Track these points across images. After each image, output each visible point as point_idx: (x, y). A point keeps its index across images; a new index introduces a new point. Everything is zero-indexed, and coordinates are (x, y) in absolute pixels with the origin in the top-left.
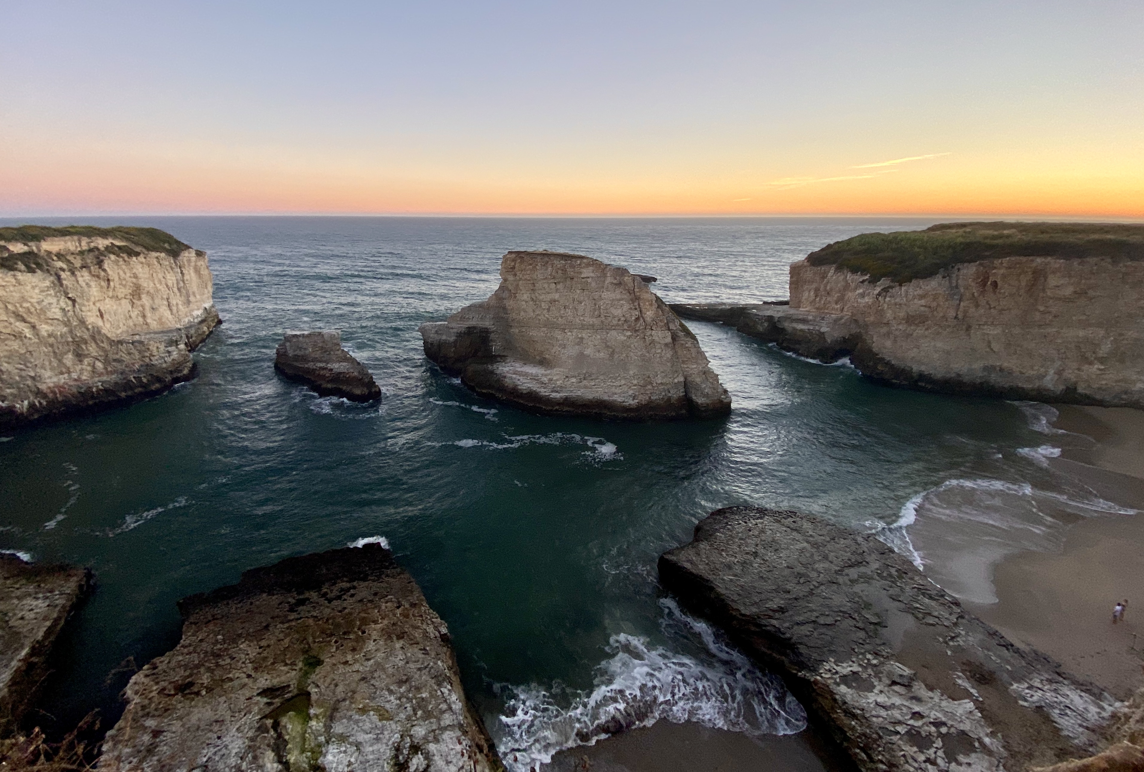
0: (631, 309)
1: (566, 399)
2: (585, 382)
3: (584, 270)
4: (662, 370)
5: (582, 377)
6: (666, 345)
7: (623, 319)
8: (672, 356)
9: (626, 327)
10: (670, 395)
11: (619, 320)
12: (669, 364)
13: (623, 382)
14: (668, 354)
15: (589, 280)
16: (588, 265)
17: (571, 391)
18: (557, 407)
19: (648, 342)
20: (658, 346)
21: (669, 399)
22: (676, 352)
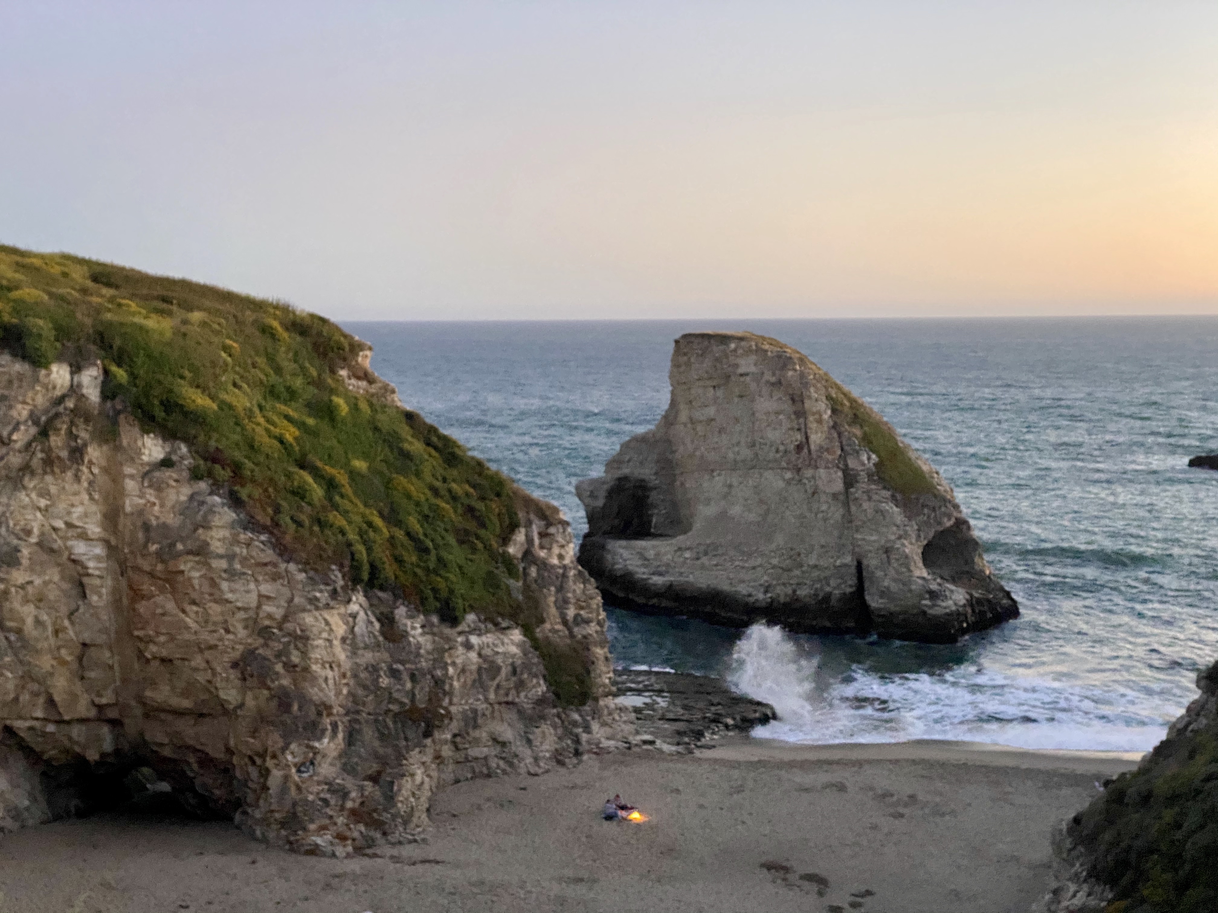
0: (792, 429)
1: (671, 586)
2: (704, 560)
3: (742, 362)
4: (823, 542)
5: (702, 548)
6: (835, 496)
7: (782, 448)
8: (843, 516)
9: (784, 464)
10: (828, 589)
11: (777, 451)
12: (836, 533)
13: (759, 561)
14: (837, 513)
15: (748, 379)
16: (749, 351)
17: (681, 574)
18: (655, 601)
19: (810, 491)
20: (823, 498)
21: (827, 597)
22: (849, 511)
